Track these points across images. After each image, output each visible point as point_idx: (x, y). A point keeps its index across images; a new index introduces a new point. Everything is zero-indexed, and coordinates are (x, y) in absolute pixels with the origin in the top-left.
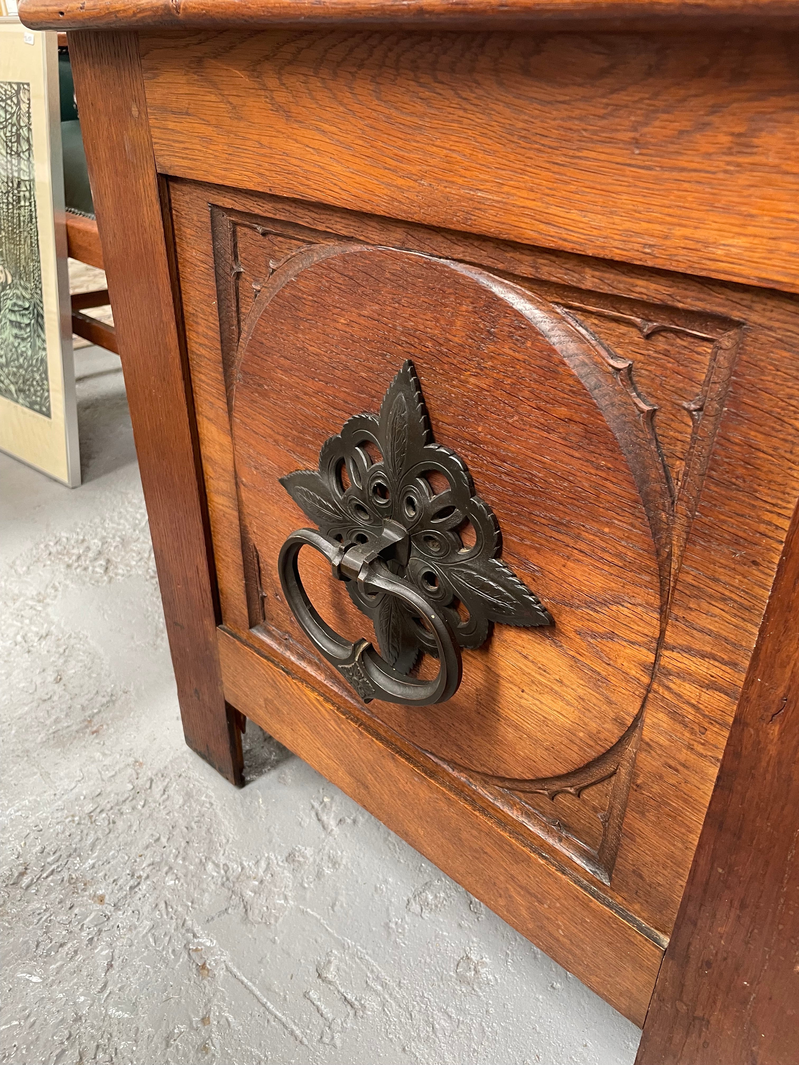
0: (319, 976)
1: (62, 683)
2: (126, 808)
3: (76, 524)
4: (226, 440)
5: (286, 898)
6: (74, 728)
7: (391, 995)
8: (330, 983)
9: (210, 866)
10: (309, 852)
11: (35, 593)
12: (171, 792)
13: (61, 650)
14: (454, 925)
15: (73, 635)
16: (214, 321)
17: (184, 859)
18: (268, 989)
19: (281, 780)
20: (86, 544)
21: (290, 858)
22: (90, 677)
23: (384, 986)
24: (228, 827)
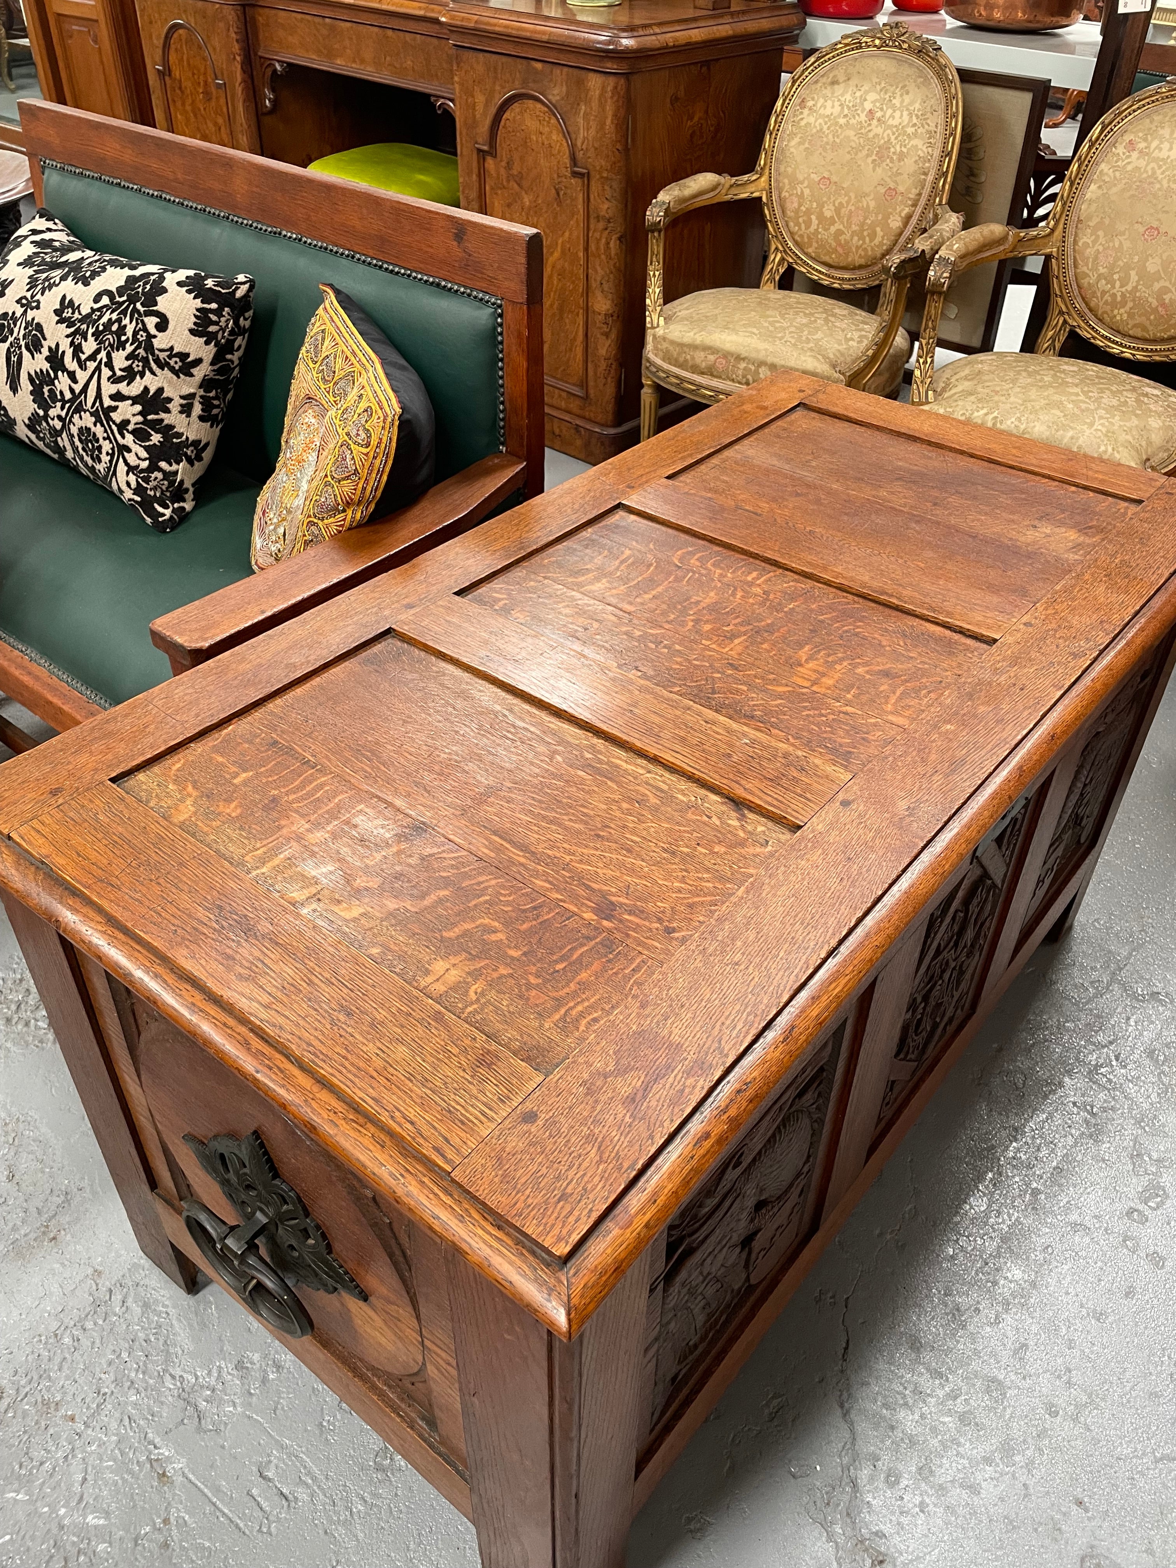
0: (261, 1475)
1: (15, 1181)
2: (89, 1325)
3: (11, 957)
4: (138, 1088)
5: (234, 1406)
6: (33, 1236)
7: (319, 1487)
8: (270, 1480)
9: (167, 1380)
10: (256, 1357)
12: (130, 1302)
15: (22, 1118)
17: (144, 1373)
18: (217, 1490)
21: (239, 1365)
22: (43, 1172)
23: (315, 1479)
24: (183, 1337)
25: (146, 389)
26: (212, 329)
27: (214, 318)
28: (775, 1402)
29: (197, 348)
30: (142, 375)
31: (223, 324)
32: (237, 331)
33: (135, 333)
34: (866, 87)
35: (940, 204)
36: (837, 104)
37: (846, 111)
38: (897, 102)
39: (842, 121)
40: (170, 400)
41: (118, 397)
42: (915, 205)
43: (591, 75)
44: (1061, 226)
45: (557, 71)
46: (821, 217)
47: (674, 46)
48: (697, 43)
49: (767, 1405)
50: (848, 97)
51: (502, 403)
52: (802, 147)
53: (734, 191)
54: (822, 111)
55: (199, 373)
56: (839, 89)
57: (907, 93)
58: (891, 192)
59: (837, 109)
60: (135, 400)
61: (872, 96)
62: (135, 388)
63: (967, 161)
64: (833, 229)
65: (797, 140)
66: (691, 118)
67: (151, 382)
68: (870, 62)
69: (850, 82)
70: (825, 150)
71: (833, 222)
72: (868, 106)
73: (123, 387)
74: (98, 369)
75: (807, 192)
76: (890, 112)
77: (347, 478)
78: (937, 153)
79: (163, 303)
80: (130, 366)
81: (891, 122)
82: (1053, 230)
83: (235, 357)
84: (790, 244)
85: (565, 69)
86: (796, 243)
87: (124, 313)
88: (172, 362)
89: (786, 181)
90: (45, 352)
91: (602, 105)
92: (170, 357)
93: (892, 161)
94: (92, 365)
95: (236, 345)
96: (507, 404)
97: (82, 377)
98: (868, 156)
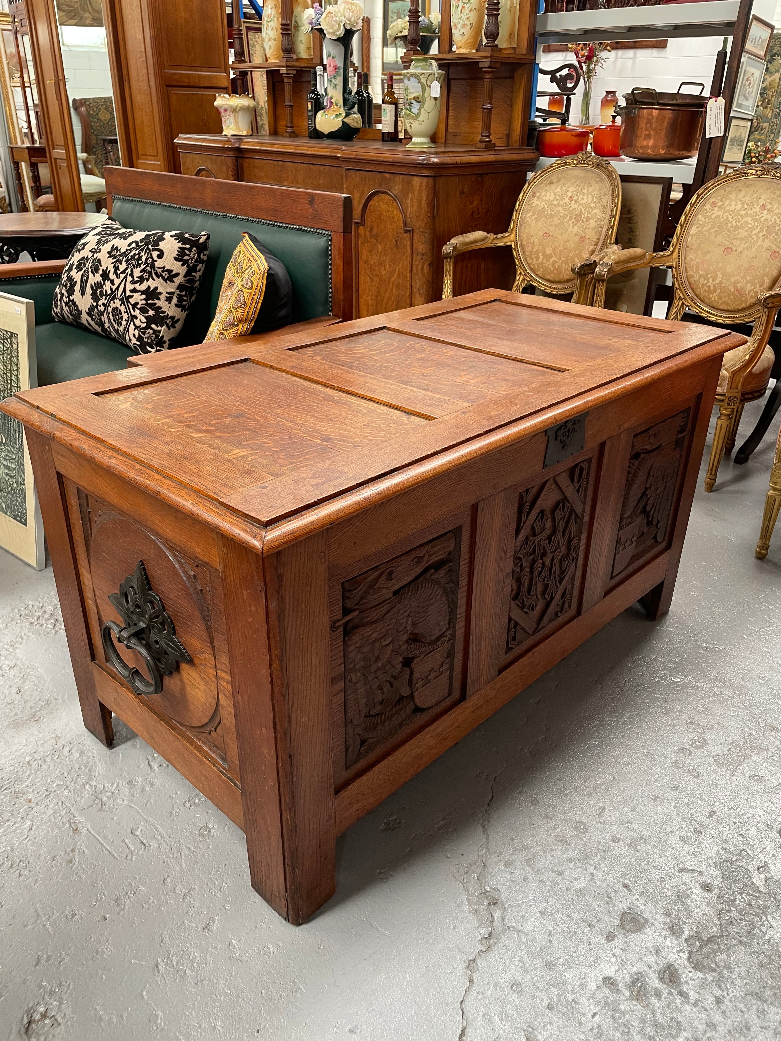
0: (132, 833)
1: (20, 694)
2: (48, 759)
3: (39, 596)
4: (89, 576)
5: (123, 800)
6: (25, 718)
7: (164, 841)
8: (136, 835)
9: (87, 787)
10: (140, 779)
11: (9, 641)
12: (74, 751)
13: (22, 675)
14: (205, 812)
15: (30, 666)
16: (81, 527)
17: (75, 783)
18: (105, 838)
19: (134, 746)
20: (44, 609)
21: (130, 783)
22: (37, 691)
23: (162, 837)
24: (100, 768)
25: (149, 287)
26: (186, 258)
27: (187, 252)
28: (442, 822)
29: (178, 267)
30: (148, 280)
31: (192, 256)
32: (199, 261)
33: (146, 259)
34: (568, 185)
35: (610, 243)
36: (552, 194)
37: (557, 198)
38: (585, 191)
39: (555, 203)
40: (160, 293)
41: (134, 291)
42: (596, 245)
43: (415, 178)
44: (677, 250)
45: (397, 177)
46: (544, 254)
47: (461, 164)
48: (474, 163)
49: (438, 823)
50: (559, 190)
51: (331, 288)
52: (533, 218)
53: (495, 241)
54: (544, 198)
55: (177, 281)
56: (553, 186)
57: (591, 186)
58: (582, 239)
59: (553, 196)
60: (143, 292)
61: (571, 189)
62: (143, 287)
63: (629, 225)
64: (551, 260)
65: (530, 214)
66: (472, 203)
67: (151, 284)
68: (571, 172)
69: (561, 182)
70: (546, 218)
71: (551, 257)
72: (569, 194)
73: (137, 286)
74: (126, 277)
75: (536, 241)
76: (581, 196)
77: (240, 307)
78: (608, 217)
79: (162, 245)
80: (142, 276)
81: (582, 201)
82: (672, 252)
83: (197, 275)
84: (528, 271)
85: (401, 176)
86: (532, 270)
87: (142, 250)
88: (164, 274)
89: (525, 236)
90: (101, 272)
91: (420, 193)
92: (163, 271)
93: (583, 222)
94: (123, 276)
95: (198, 268)
96: (333, 289)
97: (117, 281)
98: (569, 220)
